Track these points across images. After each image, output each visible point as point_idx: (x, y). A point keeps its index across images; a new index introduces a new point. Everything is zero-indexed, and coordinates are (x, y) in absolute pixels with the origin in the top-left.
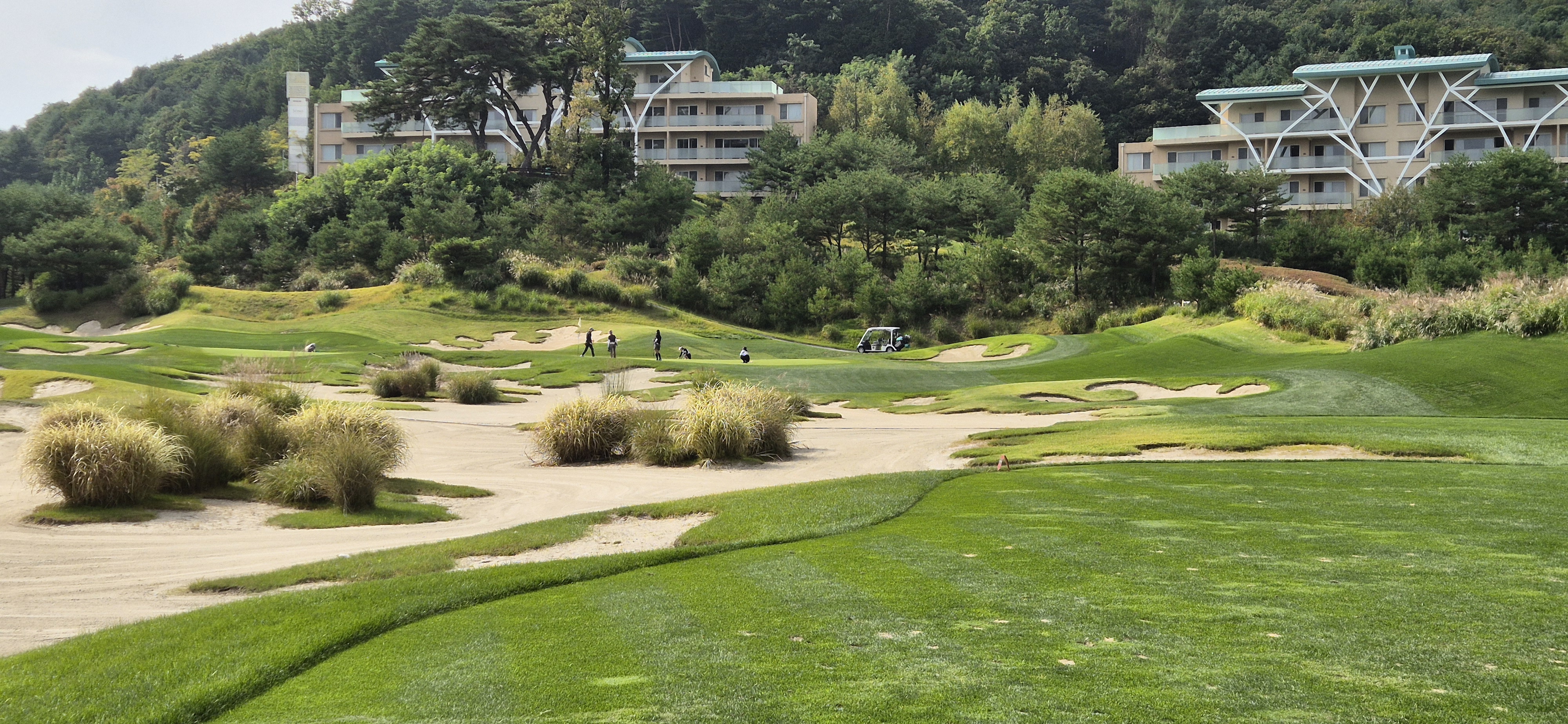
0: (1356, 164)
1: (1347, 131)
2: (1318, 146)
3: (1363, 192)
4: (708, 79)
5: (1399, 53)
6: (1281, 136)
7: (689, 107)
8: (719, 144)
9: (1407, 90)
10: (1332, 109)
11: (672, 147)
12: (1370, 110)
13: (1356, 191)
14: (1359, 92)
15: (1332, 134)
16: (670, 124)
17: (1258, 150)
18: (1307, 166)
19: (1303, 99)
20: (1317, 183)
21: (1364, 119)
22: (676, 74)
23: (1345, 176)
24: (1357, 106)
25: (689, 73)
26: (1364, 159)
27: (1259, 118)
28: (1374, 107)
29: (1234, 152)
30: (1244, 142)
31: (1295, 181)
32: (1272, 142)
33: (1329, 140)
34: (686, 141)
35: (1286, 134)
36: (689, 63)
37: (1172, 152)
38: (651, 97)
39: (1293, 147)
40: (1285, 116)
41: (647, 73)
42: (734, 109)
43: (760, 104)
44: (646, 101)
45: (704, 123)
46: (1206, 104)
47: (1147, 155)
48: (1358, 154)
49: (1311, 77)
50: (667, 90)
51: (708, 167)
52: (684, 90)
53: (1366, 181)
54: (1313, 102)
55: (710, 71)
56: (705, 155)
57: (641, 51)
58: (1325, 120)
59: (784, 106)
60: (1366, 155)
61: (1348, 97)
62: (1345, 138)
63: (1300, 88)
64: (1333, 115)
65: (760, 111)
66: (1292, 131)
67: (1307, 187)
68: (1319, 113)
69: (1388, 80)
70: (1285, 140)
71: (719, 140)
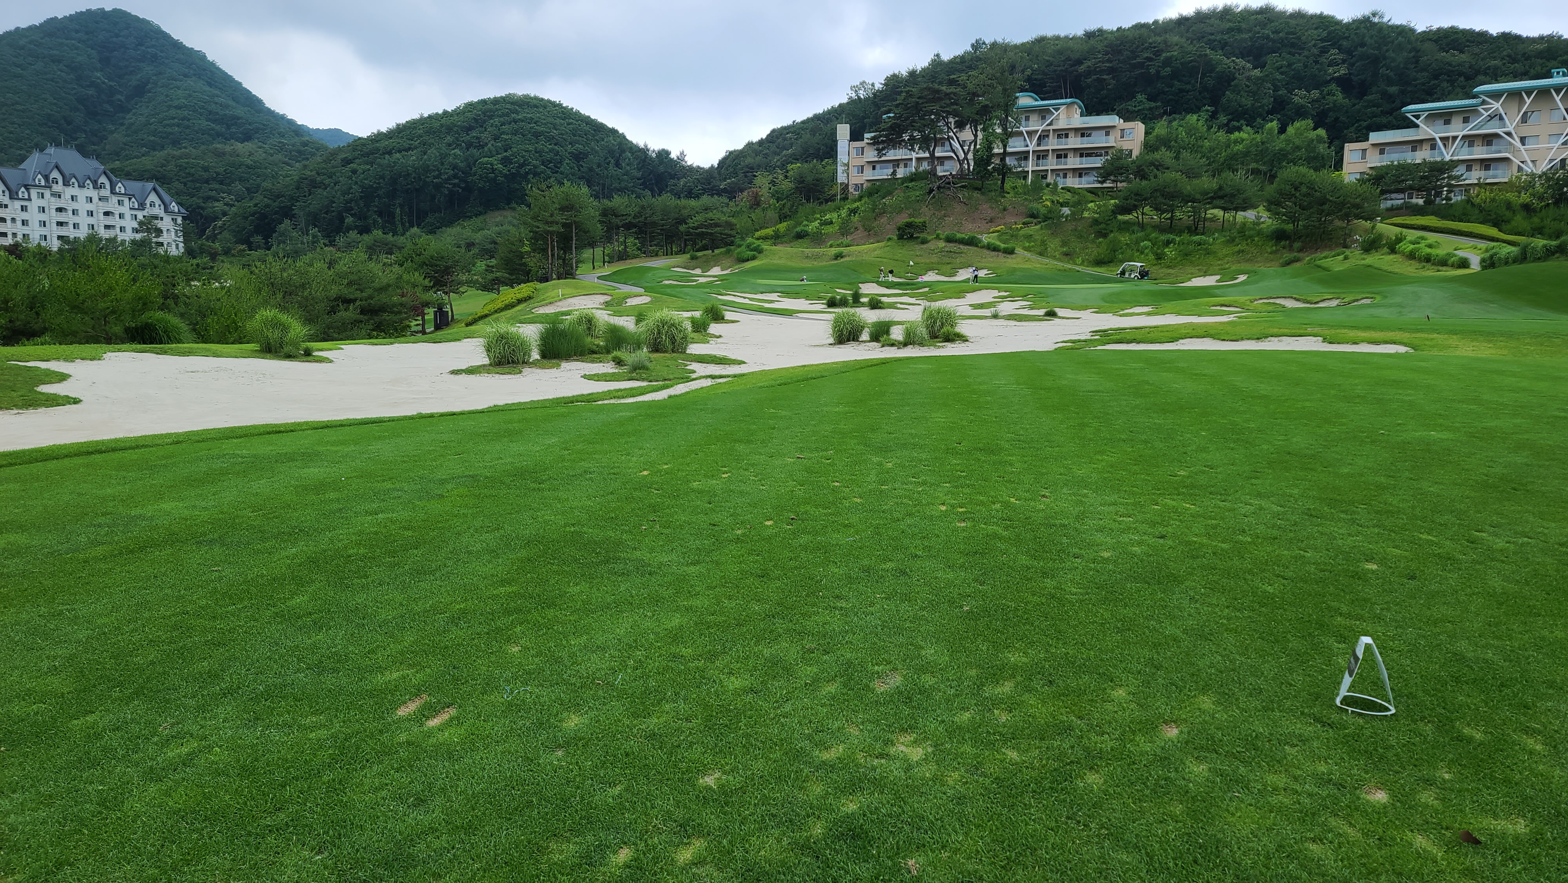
0: (1516, 151)
1: (1510, 128)
2: (1489, 139)
3: (1520, 169)
4: (1077, 116)
5: (1555, 74)
6: (1461, 134)
7: (1062, 134)
8: (1081, 156)
9: (1558, 99)
10: (1500, 115)
11: (1053, 158)
12: (1529, 114)
13: (1515, 169)
14: (1522, 102)
15: (1499, 131)
16: (1053, 144)
17: (1445, 145)
18: (1480, 152)
19: (1480, 108)
20: (1486, 164)
21: (1524, 119)
22: (1056, 114)
23: (1507, 159)
24: (1519, 112)
25: (1065, 113)
26: (1522, 148)
27: (1447, 122)
28: (1533, 112)
29: (1426, 146)
30: (1434, 139)
31: (1469, 164)
32: (1455, 138)
33: (1497, 136)
34: (1061, 155)
35: (1465, 132)
36: (1064, 106)
37: (1382, 148)
38: (1041, 128)
39: (1470, 140)
40: (1466, 120)
41: (1039, 115)
42: (1094, 133)
43: (1108, 130)
44: (1038, 131)
45: (1074, 142)
46: (1409, 115)
47: (1364, 151)
48: (1518, 143)
49: (1485, 93)
50: (1050, 124)
51: (1074, 170)
52: (1062, 124)
53: (1522, 162)
54: (1486, 110)
55: (1079, 111)
56: (1074, 162)
57: (1038, 100)
58: (1495, 121)
59: (1123, 130)
60: (1523, 144)
61: (1514, 106)
62: (1509, 134)
63: (1479, 100)
64: (1501, 118)
65: (1107, 134)
66: (1470, 130)
67: (1478, 168)
68: (1491, 117)
69: (1544, 93)
70: (1464, 137)
71: (1083, 153)
